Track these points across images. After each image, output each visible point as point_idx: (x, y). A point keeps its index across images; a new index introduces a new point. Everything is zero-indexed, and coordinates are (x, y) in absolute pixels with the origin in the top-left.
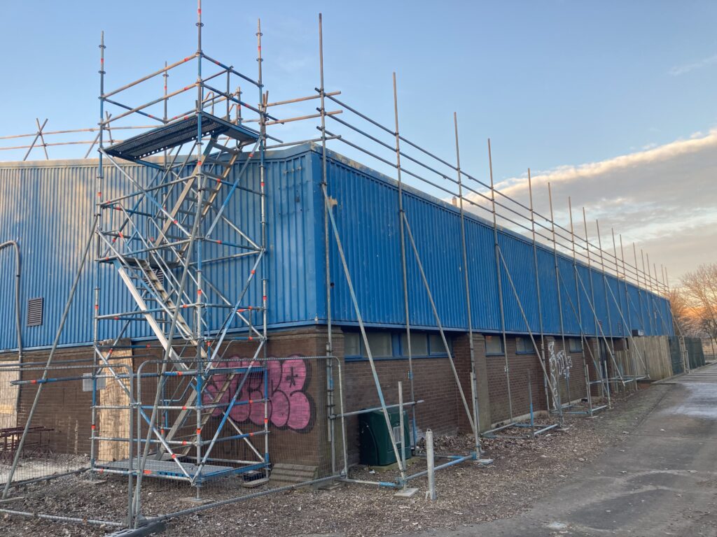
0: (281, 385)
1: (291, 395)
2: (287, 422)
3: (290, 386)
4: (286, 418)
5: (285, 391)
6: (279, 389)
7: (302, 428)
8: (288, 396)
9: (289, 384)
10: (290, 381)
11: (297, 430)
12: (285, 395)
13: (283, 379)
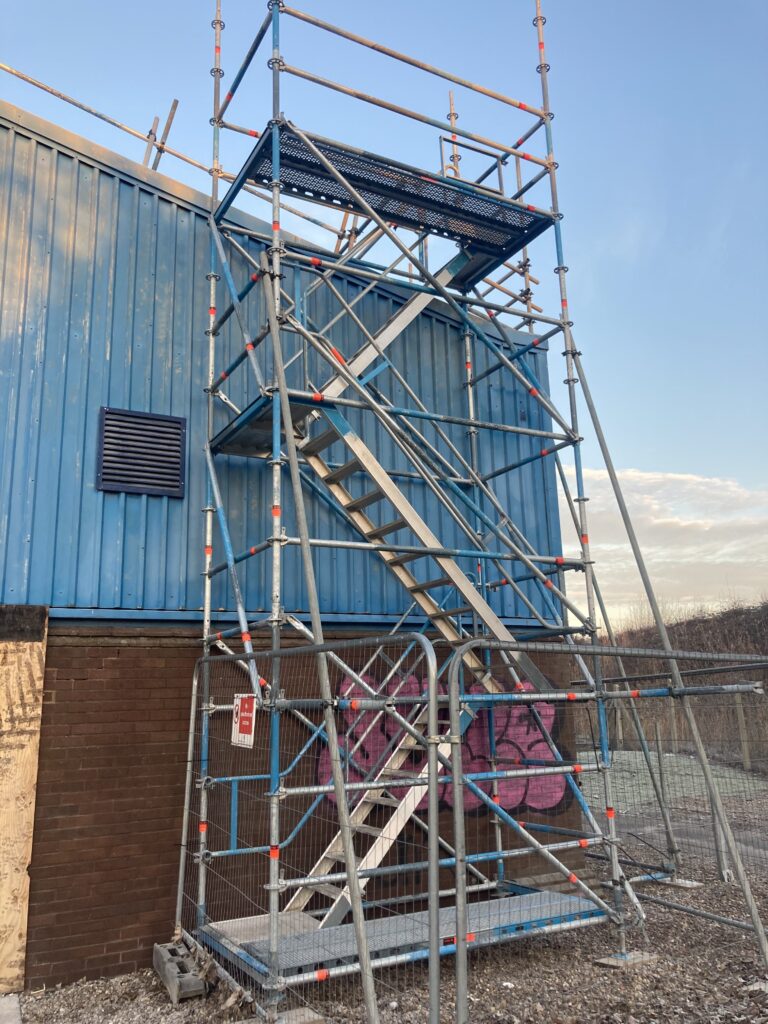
0: (511, 731)
1: (529, 748)
2: (524, 799)
3: (528, 733)
4: (521, 792)
5: (518, 742)
6: (504, 738)
7: (552, 806)
8: (524, 750)
9: (526, 729)
10: (526, 723)
11: (543, 811)
12: (519, 749)
13: (514, 721)
